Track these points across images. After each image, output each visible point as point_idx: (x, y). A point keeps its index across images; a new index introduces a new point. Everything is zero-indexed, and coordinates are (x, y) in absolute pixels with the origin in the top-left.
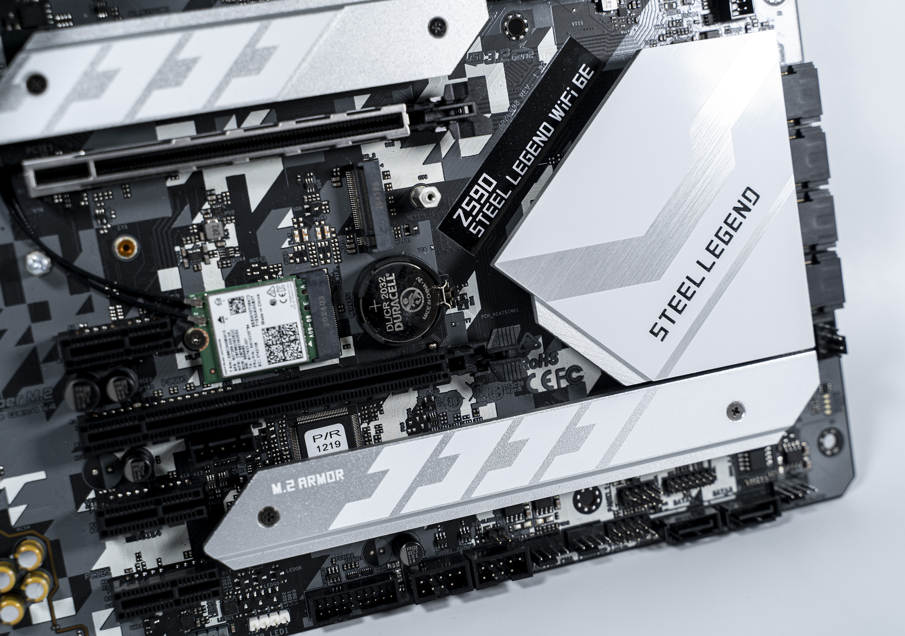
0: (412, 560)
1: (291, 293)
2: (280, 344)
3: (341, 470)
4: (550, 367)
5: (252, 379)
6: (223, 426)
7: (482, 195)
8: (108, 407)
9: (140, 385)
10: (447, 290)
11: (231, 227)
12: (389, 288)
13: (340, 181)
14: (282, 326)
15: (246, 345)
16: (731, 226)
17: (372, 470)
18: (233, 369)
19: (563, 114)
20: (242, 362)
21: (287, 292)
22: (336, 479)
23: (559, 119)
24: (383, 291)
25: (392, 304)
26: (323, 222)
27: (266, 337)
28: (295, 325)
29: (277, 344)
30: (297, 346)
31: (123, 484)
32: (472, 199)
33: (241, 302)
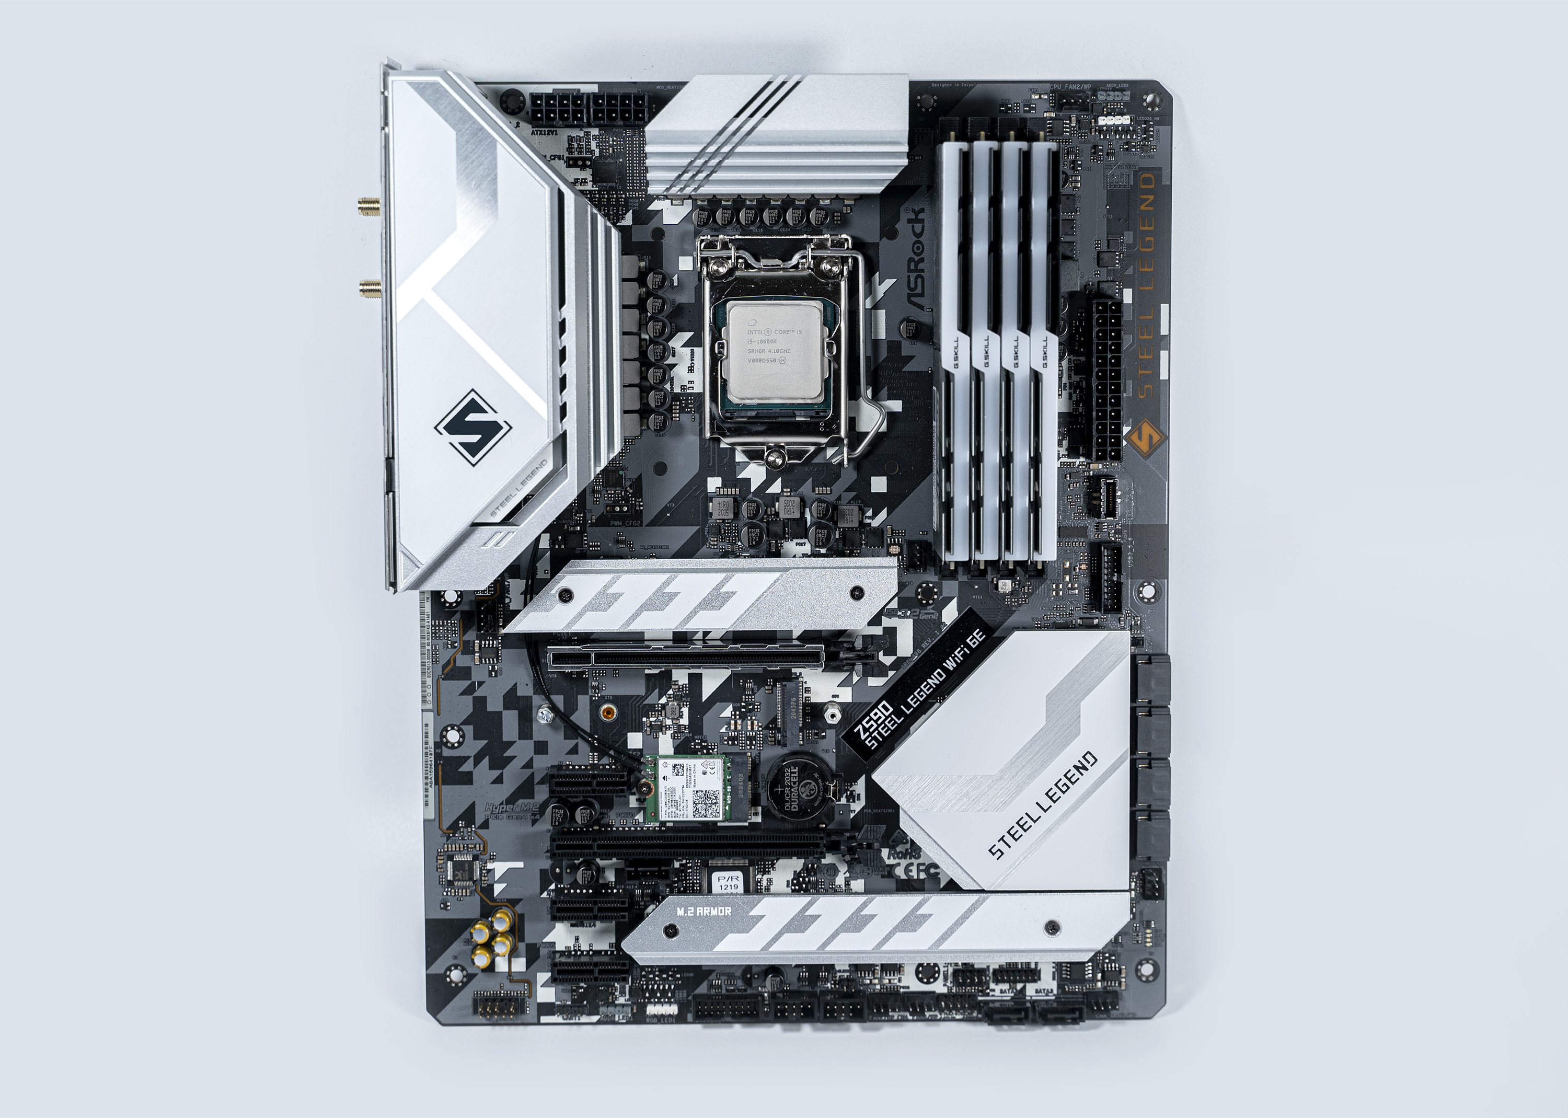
0: (774, 987)
1: (719, 767)
2: (705, 804)
3: (730, 908)
4: (913, 860)
5: (681, 825)
7: (880, 718)
8: (575, 825)
9: (601, 814)
10: (834, 786)
11: (685, 710)
12: (792, 778)
13: (772, 689)
14: (708, 791)
15: (679, 800)
16: (1069, 779)
17: (753, 913)
18: (667, 815)
19: (955, 665)
20: (675, 812)
21: (716, 766)
22: (725, 913)
23: (952, 669)
24: (787, 779)
25: (792, 790)
26: (754, 718)
27: (695, 797)
28: (718, 792)
29: (702, 803)
30: (717, 807)
31: (575, 884)
32: (871, 719)
33: (682, 767)
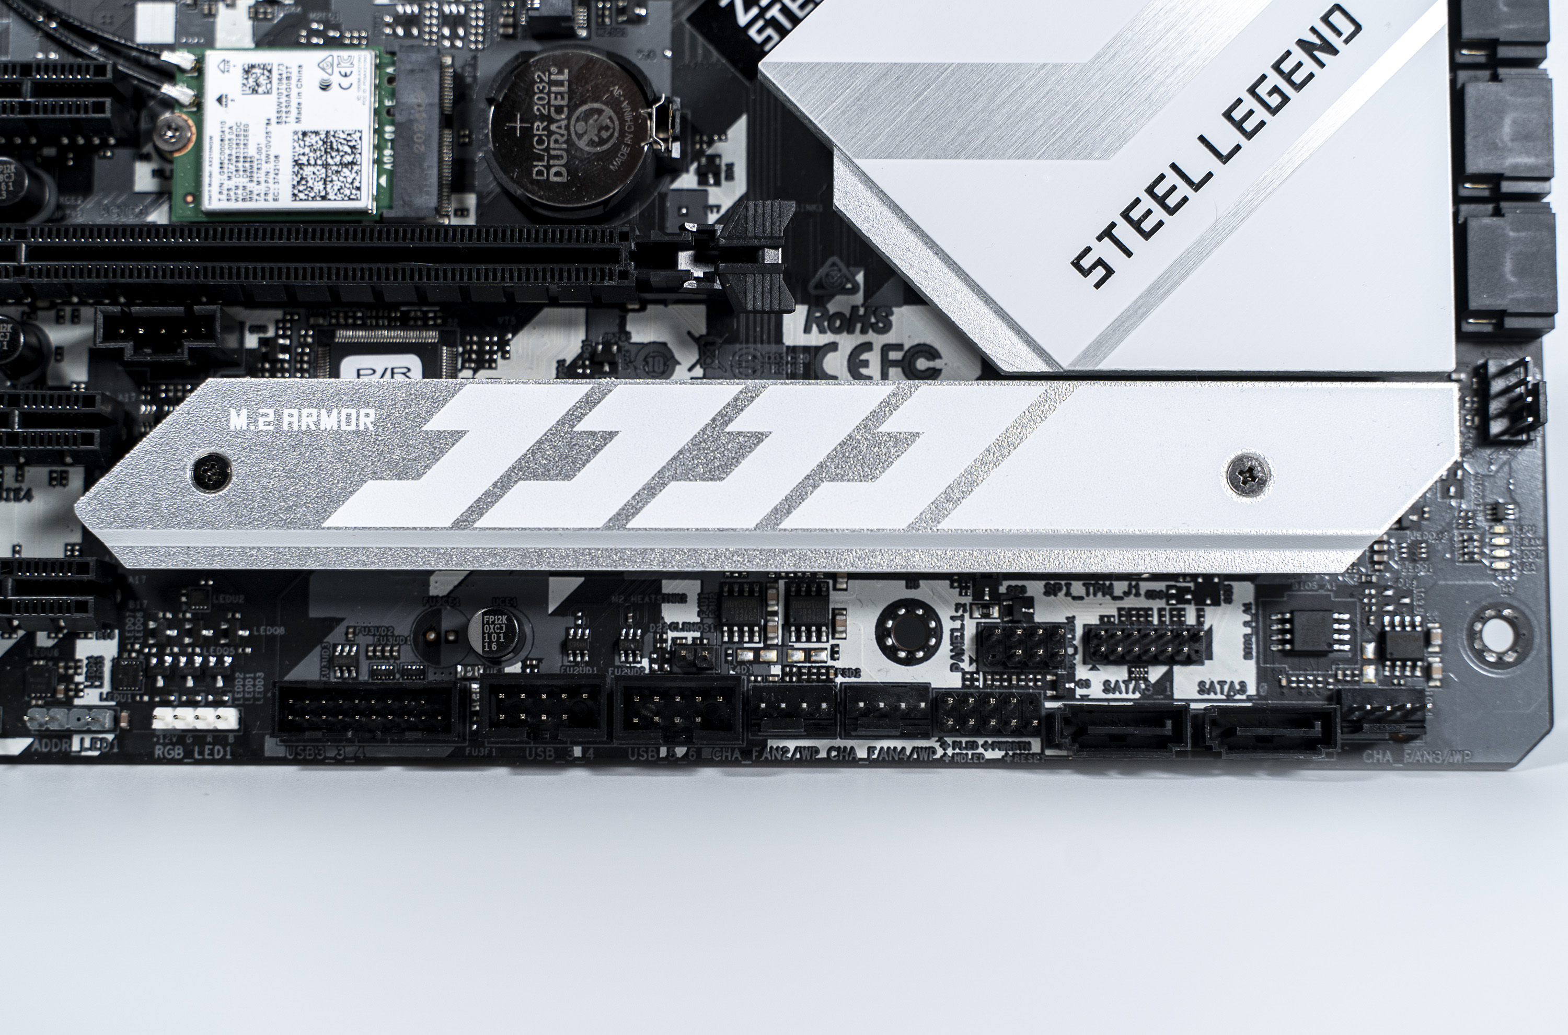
0: (490, 643)
1: (362, 73)
2: (323, 165)
3: (372, 412)
4: (871, 336)
6: (168, 281)
9: (59, 207)
12: (553, 96)
14: (332, 133)
15: (257, 156)
16: (1288, 77)
18: (224, 197)
20: (244, 187)
21: (355, 70)
22: (357, 426)
24: (539, 99)
25: (553, 127)
27: (297, 149)
28: (358, 134)
29: (316, 164)
30: (354, 175)
33: (266, 73)
